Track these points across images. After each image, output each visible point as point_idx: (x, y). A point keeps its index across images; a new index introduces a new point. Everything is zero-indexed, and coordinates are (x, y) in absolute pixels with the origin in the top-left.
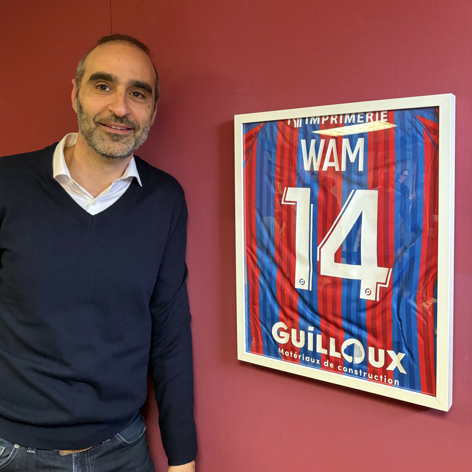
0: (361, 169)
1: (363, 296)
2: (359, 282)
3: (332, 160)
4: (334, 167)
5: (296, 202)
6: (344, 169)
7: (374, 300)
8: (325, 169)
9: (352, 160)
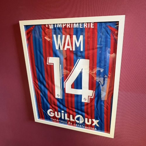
0: (82, 50)
1: (83, 101)
2: (81, 95)
3: (68, 45)
4: (70, 48)
5: (53, 64)
6: (74, 49)
7: (87, 102)
8: (65, 49)
9: (78, 46)
